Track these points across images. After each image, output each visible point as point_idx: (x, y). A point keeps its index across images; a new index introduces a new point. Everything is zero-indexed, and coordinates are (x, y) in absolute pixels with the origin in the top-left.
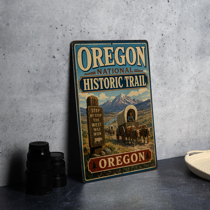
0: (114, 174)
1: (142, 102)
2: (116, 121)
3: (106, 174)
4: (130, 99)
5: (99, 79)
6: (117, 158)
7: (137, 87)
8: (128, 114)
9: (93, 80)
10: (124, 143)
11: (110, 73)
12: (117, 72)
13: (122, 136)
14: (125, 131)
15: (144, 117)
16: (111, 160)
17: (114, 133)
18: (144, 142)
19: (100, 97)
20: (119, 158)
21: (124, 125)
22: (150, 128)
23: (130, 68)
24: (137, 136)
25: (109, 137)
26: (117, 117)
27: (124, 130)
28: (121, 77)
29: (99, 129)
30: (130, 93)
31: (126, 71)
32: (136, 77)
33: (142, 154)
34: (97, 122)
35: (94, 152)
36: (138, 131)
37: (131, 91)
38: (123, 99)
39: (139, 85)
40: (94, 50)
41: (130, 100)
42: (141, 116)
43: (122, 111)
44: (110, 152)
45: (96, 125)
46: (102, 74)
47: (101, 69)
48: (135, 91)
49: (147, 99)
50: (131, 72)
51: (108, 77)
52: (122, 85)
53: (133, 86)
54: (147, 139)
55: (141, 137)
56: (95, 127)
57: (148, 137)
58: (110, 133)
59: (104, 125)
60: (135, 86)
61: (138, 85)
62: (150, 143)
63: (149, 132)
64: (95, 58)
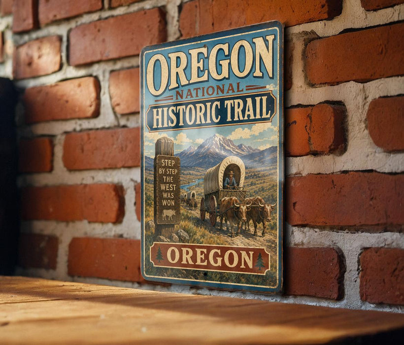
0: (191, 278)
1: (257, 151)
2: (202, 184)
3: (177, 275)
4: (233, 145)
5: (178, 107)
6: (199, 251)
7: (249, 120)
8: (226, 175)
9: (168, 110)
10: (213, 226)
11: (197, 96)
12: (210, 93)
13: (211, 213)
14: (216, 206)
15: (259, 182)
16: (188, 253)
17: (196, 206)
18: (255, 232)
19: (176, 140)
20: (202, 253)
21: (217, 193)
22: (271, 207)
23: (238, 84)
24: (240, 218)
25: (188, 212)
26: (204, 177)
27: (216, 203)
28: (218, 103)
29: (171, 196)
30: (233, 133)
31: (229, 90)
32: (249, 101)
33: (249, 255)
34: (170, 183)
35: (161, 233)
36: (244, 208)
37: (236, 130)
38: (219, 143)
39: (255, 115)
40: (173, 56)
41: (231, 146)
42: (251, 180)
43: (214, 168)
44: (187, 238)
45: (167, 187)
46: (184, 99)
47: (182, 91)
48: (243, 129)
49: (268, 146)
50: (238, 91)
51: (194, 104)
52: (219, 117)
53: (241, 118)
54: (262, 228)
55: (248, 221)
56: (166, 191)
57: (264, 224)
58: (190, 205)
59: (179, 188)
60: (246, 118)
61: (252, 117)
62: (268, 237)
63: (267, 214)
64: (174, 71)
